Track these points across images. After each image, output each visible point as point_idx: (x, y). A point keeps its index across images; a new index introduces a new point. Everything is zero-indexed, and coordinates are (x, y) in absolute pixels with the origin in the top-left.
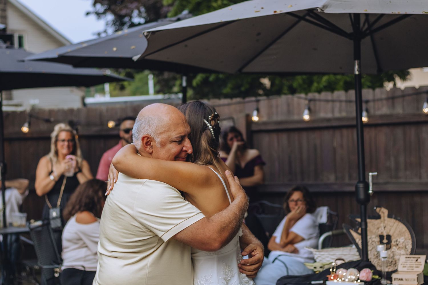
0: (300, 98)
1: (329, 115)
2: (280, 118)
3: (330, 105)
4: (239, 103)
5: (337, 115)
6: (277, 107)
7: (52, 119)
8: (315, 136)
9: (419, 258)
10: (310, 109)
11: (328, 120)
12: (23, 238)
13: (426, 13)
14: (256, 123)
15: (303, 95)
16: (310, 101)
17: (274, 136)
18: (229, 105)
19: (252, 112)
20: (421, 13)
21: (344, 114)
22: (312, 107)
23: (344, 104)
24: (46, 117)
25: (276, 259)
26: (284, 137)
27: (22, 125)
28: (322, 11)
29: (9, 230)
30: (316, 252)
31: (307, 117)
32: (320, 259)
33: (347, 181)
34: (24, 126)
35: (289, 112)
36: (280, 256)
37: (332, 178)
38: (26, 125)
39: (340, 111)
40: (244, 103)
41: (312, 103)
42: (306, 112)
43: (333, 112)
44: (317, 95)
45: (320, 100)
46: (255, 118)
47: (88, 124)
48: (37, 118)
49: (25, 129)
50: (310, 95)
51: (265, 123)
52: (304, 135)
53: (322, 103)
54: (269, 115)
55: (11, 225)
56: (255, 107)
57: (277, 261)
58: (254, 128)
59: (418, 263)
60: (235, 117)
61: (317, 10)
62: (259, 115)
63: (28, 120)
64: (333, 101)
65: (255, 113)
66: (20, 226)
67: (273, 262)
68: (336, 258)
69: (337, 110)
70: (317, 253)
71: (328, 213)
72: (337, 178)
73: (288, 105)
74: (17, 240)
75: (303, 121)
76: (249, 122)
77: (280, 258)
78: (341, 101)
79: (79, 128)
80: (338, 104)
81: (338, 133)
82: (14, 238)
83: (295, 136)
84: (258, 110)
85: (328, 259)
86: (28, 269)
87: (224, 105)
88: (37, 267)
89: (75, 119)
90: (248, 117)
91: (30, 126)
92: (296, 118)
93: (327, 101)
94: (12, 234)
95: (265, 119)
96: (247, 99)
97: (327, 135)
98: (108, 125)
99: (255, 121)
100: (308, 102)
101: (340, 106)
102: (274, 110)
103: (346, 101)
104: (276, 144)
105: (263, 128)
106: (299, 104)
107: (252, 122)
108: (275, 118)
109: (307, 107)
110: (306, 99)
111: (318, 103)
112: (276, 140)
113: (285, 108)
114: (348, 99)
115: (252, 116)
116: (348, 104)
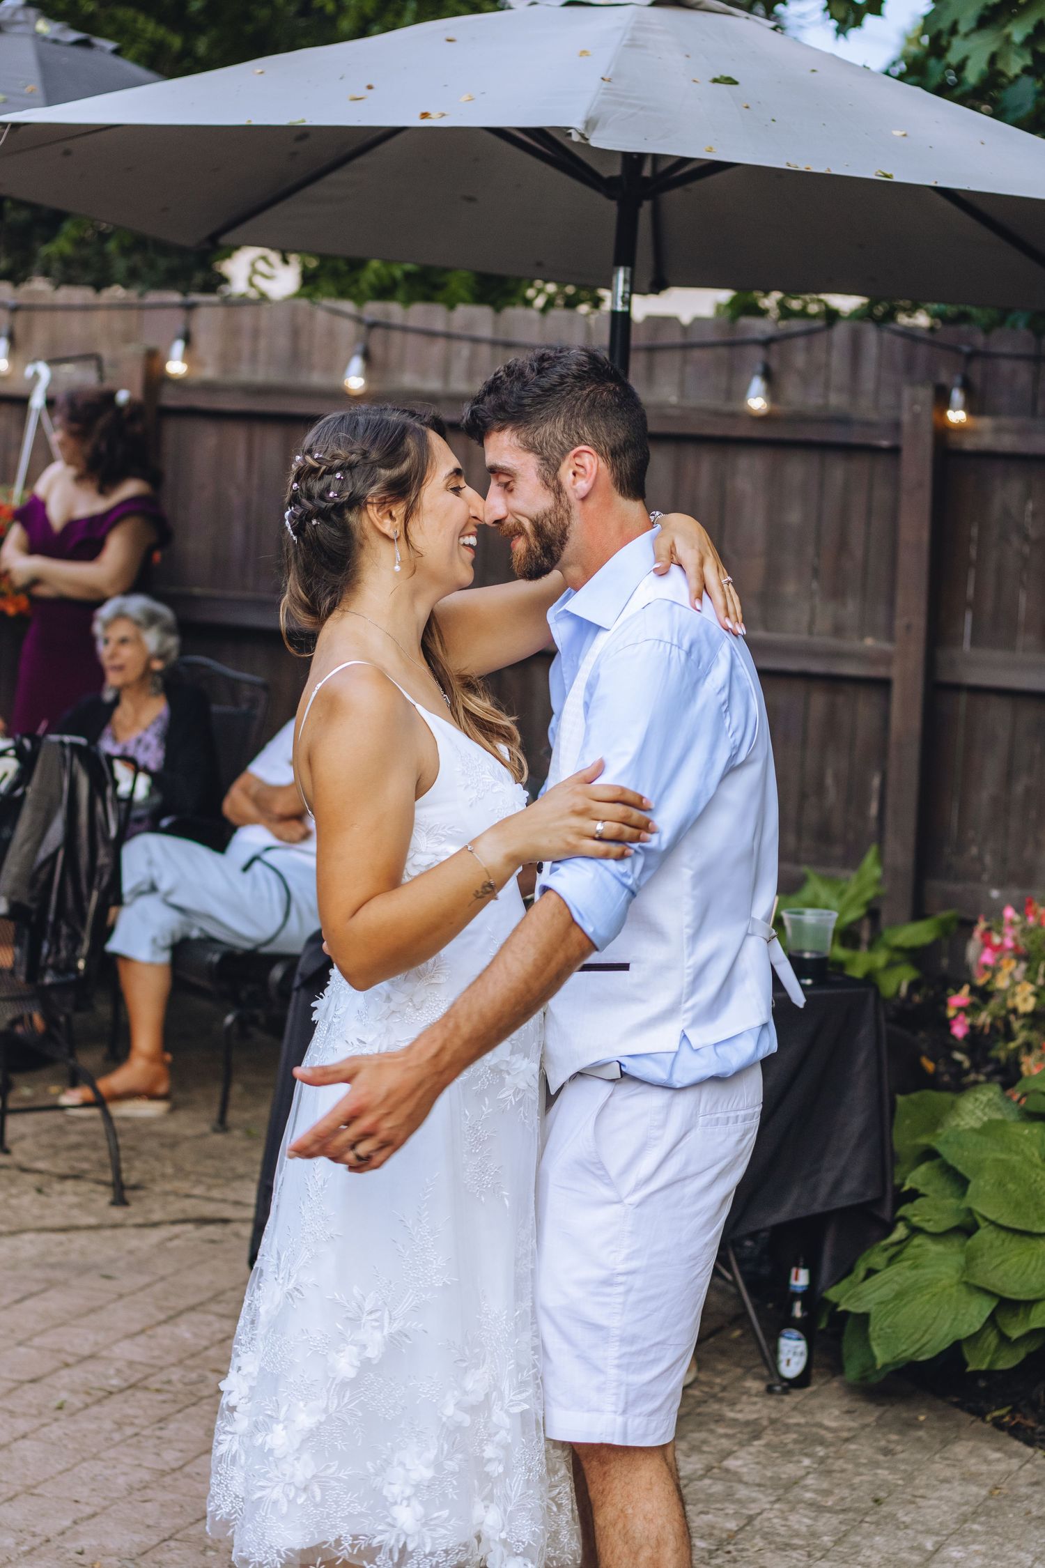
0: (337, 313)
1: (433, 385)
2: (262, 374)
3: (437, 349)
4: (126, 305)
5: (459, 385)
6: (256, 334)
10: (367, 356)
11: (430, 398)
14: (179, 383)
15: (348, 306)
16: (373, 326)
17: (238, 435)
18: (86, 308)
19: (169, 346)
22: (377, 350)
23: (485, 350)
25: (255, 859)
26: (271, 443)
31: (355, 382)
35: (296, 357)
36: (268, 849)
39: (469, 374)
40: (142, 307)
41: (378, 334)
42: (356, 364)
43: (446, 374)
44: (395, 311)
45: (405, 329)
46: (176, 367)
50: (374, 309)
51: (208, 387)
53: (412, 339)
54: (227, 359)
56: (180, 328)
57: (257, 866)
58: (169, 399)
60: (106, 353)
62: (188, 357)
64: (449, 336)
65: (178, 347)
67: (246, 868)
69: (459, 368)
73: (296, 333)
75: (343, 395)
76: (155, 377)
77: (268, 857)
78: (475, 340)
80: (465, 349)
84: (187, 338)
87: (68, 308)
90: (154, 360)
92: (317, 379)
93: (431, 334)
95: (209, 372)
96: (153, 297)
99: (176, 374)
100: (363, 329)
101: (473, 357)
102: (245, 345)
103: (494, 343)
104: (241, 463)
105: (201, 402)
106: (331, 334)
107: (165, 379)
108: (246, 374)
109: (359, 348)
110: (358, 320)
111: (396, 337)
112: (241, 448)
113: (282, 342)
114: (501, 337)
115: (168, 358)
116: (499, 350)
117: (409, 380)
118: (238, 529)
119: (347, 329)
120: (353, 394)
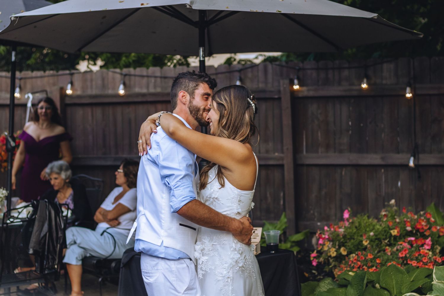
0: (115, 72)
1: (144, 91)
2: (94, 92)
3: (145, 80)
4: (53, 76)
5: (152, 90)
6: (92, 80)
9: (256, 230)
10: (124, 84)
11: (144, 95)
13: (279, 12)
14: (70, 96)
15: (118, 70)
16: (125, 75)
17: (89, 110)
18: (41, 77)
19: (67, 86)
20: (275, 12)
21: (159, 90)
22: (127, 82)
23: (159, 80)
25: (104, 231)
26: (98, 111)
28: (190, 7)
31: (122, 92)
35: (104, 86)
36: (108, 228)
39: (155, 87)
40: (58, 76)
41: (127, 77)
42: (122, 87)
43: (148, 87)
44: (132, 71)
45: (135, 76)
46: (69, 92)
50: (125, 71)
51: (79, 97)
52: (119, 109)
53: (137, 78)
54: (84, 88)
56: (70, 81)
57: (105, 234)
58: (68, 101)
59: (255, 234)
60: (48, 90)
61: (186, 6)
62: (72, 88)
64: (148, 76)
65: (69, 86)
67: (102, 234)
69: (151, 85)
73: (103, 79)
75: (118, 96)
76: (63, 95)
78: (156, 77)
80: (153, 80)
83: (110, 110)
84: (72, 83)
87: (36, 77)
90: (62, 90)
92: (110, 92)
93: (142, 76)
95: (79, 93)
96: (61, 72)
99: (69, 94)
100: (123, 76)
101: (155, 82)
102: (89, 84)
103: (161, 77)
104: (90, 118)
105: (78, 101)
106: (114, 79)
107: (66, 95)
108: (89, 92)
109: (122, 82)
110: (121, 74)
111: (133, 78)
112: (90, 114)
113: (100, 82)
114: (163, 76)
115: (66, 89)
116: (163, 79)
117: (137, 90)
118: (91, 137)
119: (118, 76)
120: (122, 95)
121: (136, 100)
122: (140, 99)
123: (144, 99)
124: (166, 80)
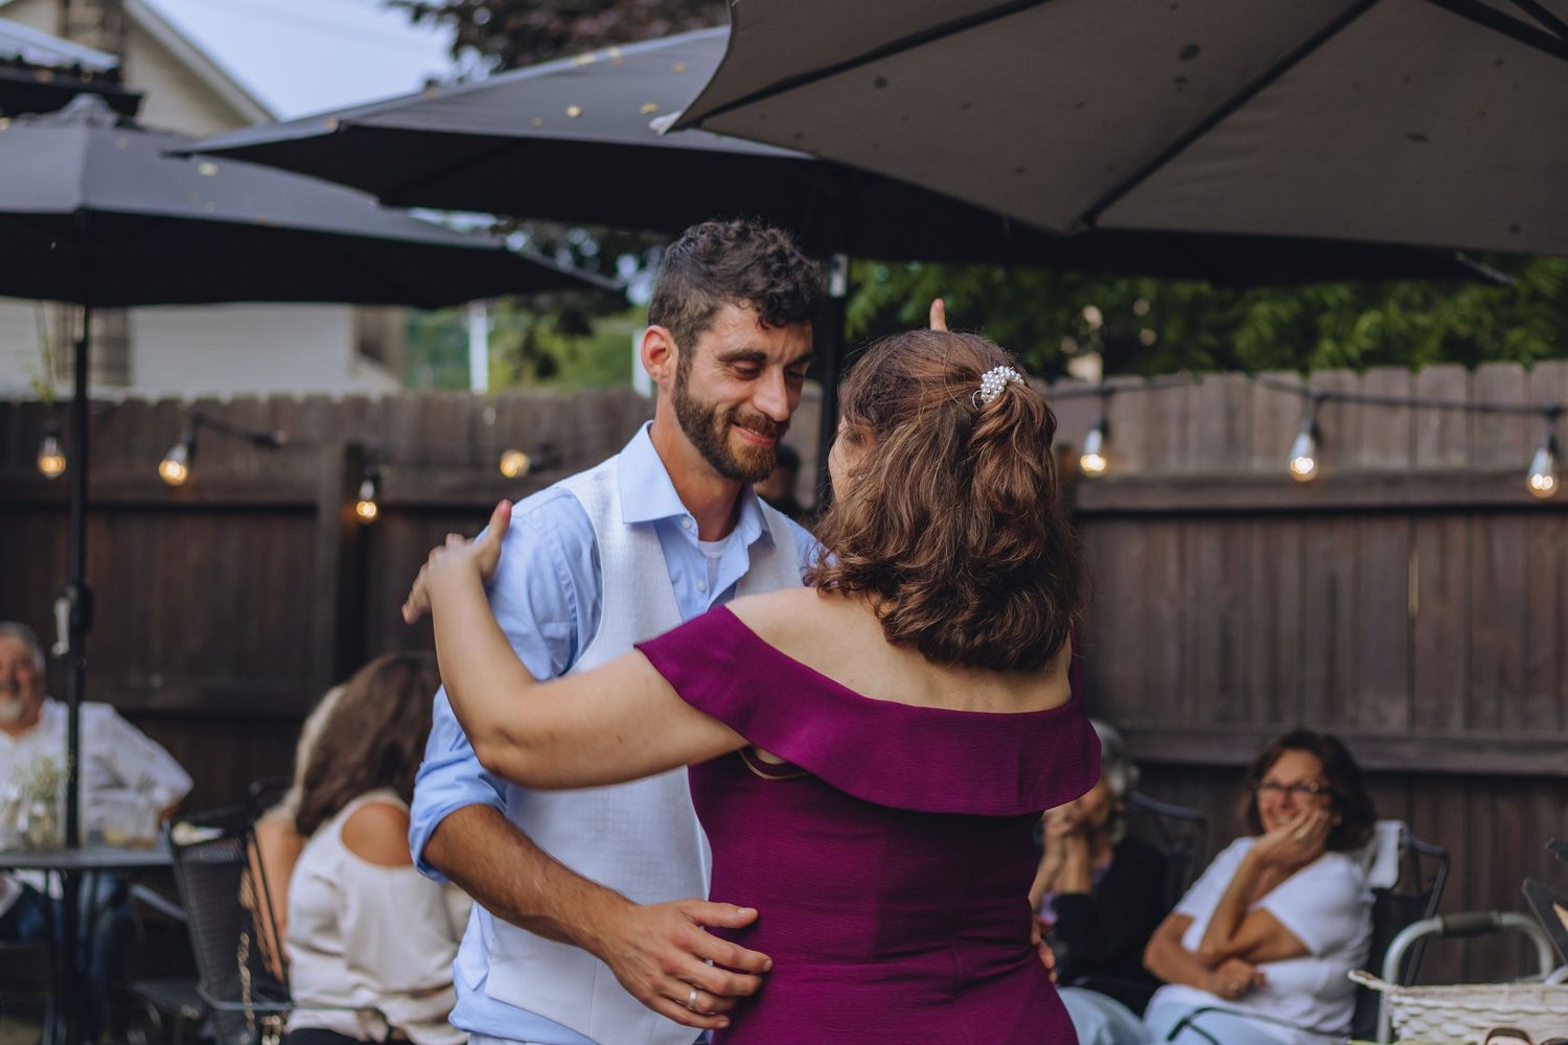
0: (1280, 387)
1: (1398, 462)
2: (1193, 464)
3: (1400, 420)
5: (1428, 460)
6: (1184, 418)
7: (281, 437)
8: (1332, 545)
10: (1316, 434)
11: (1393, 480)
12: (141, 892)
14: (1097, 481)
15: (1291, 378)
16: (1322, 399)
17: (1168, 537)
19: (1084, 437)
21: (1457, 460)
22: (1328, 426)
23: (1458, 418)
24: (259, 427)
25: (1184, 1023)
26: (1206, 543)
27: (162, 455)
29: (88, 857)
30: (1400, 995)
31: (1303, 465)
32: (1416, 1025)
33: (1456, 728)
34: (169, 460)
35: (1233, 442)
36: (1201, 1011)
37: (1396, 716)
38: (180, 452)
39: (1442, 447)
41: (1328, 408)
42: (1304, 443)
43: (1412, 449)
44: (1348, 380)
45: (1360, 400)
46: (1093, 463)
47: (423, 461)
48: (225, 430)
49: (174, 470)
50: (1322, 379)
51: (1131, 484)
52: (1290, 537)
53: (1370, 414)
54: (1152, 449)
55: (98, 837)
56: (1095, 417)
57: (1186, 1033)
58: (1087, 500)
62: (1107, 449)
63: (185, 435)
64: (1414, 405)
65: (1094, 440)
66: (131, 844)
67: (1172, 1036)
68: (1493, 1026)
69: (1427, 440)
70: (1408, 1000)
71: (1400, 846)
72: (1414, 716)
73: (1231, 415)
74: (119, 898)
75: (1289, 482)
76: (1069, 477)
77: (1201, 1021)
78: (1446, 407)
79: (386, 472)
80: (1433, 419)
81: (1428, 536)
82: (105, 890)
83: (1253, 540)
84: (1105, 430)
85: (1453, 1029)
86: (155, 1016)
88: (190, 1011)
89: (372, 441)
90: (1069, 456)
91: (191, 460)
92: (1258, 466)
93: (1391, 404)
94: (97, 870)
95: (1131, 467)
96: (1064, 385)
97: (1382, 541)
98: (502, 465)
99: (1093, 471)
100: (1311, 404)
101: (1444, 426)
102: (1172, 431)
103: (1469, 409)
104: (1172, 570)
105: (1124, 501)
106: (1273, 412)
107: (1080, 477)
108: (1174, 465)
109: (1307, 424)
110: (1304, 394)
111: (1351, 410)
112: (1171, 552)
113: (1216, 426)
114: (1477, 399)
115: (1082, 453)
116: (1476, 418)
117: (1368, 459)
118: (1171, 650)
119: (1291, 404)
120: (1302, 479)
121: (1361, 498)
122: (1376, 497)
123: (1395, 497)
124: (1491, 420)
